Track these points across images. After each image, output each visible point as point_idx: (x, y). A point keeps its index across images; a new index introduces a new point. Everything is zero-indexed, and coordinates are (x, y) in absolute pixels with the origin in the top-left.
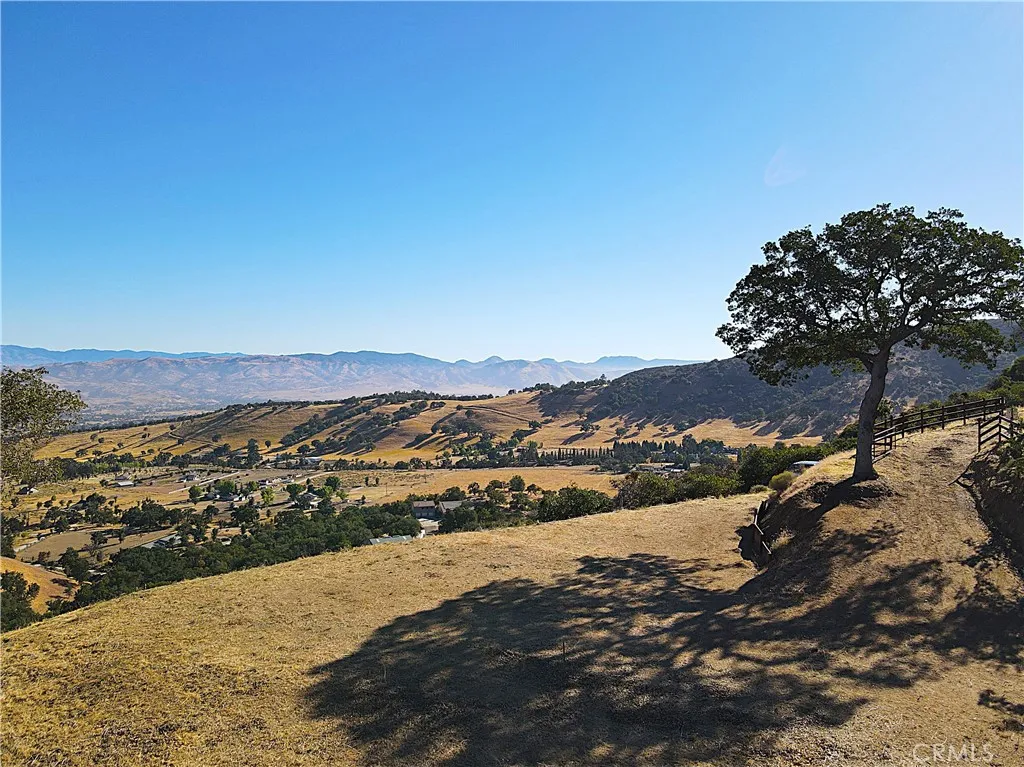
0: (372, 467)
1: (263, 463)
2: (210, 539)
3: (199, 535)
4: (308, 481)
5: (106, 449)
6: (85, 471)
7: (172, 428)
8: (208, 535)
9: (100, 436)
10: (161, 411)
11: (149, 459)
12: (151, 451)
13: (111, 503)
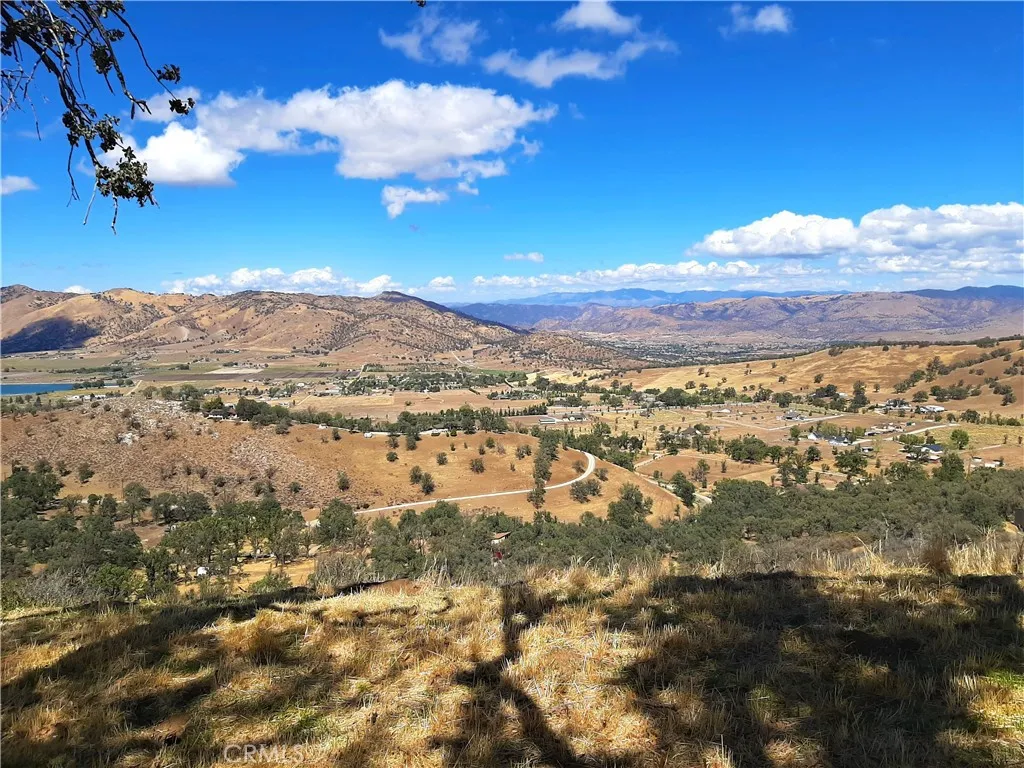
0: (1012, 423)
1: (870, 408)
2: (813, 482)
3: (802, 474)
4: (927, 433)
5: (712, 383)
6: (694, 402)
7: (774, 366)
8: (811, 476)
9: (706, 371)
10: (761, 349)
11: (751, 394)
12: (752, 387)
13: (715, 433)
